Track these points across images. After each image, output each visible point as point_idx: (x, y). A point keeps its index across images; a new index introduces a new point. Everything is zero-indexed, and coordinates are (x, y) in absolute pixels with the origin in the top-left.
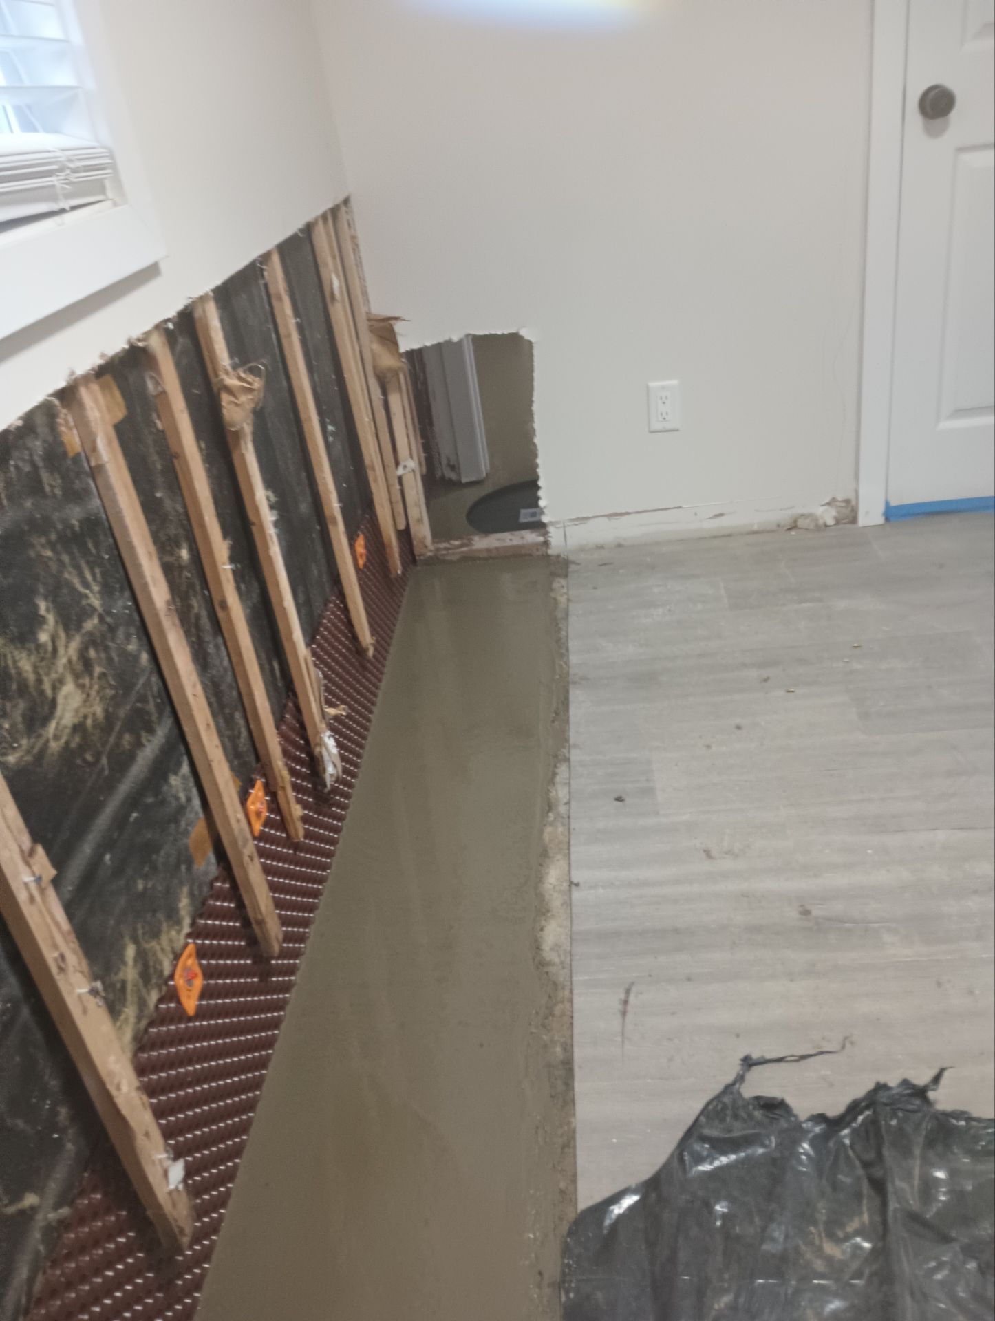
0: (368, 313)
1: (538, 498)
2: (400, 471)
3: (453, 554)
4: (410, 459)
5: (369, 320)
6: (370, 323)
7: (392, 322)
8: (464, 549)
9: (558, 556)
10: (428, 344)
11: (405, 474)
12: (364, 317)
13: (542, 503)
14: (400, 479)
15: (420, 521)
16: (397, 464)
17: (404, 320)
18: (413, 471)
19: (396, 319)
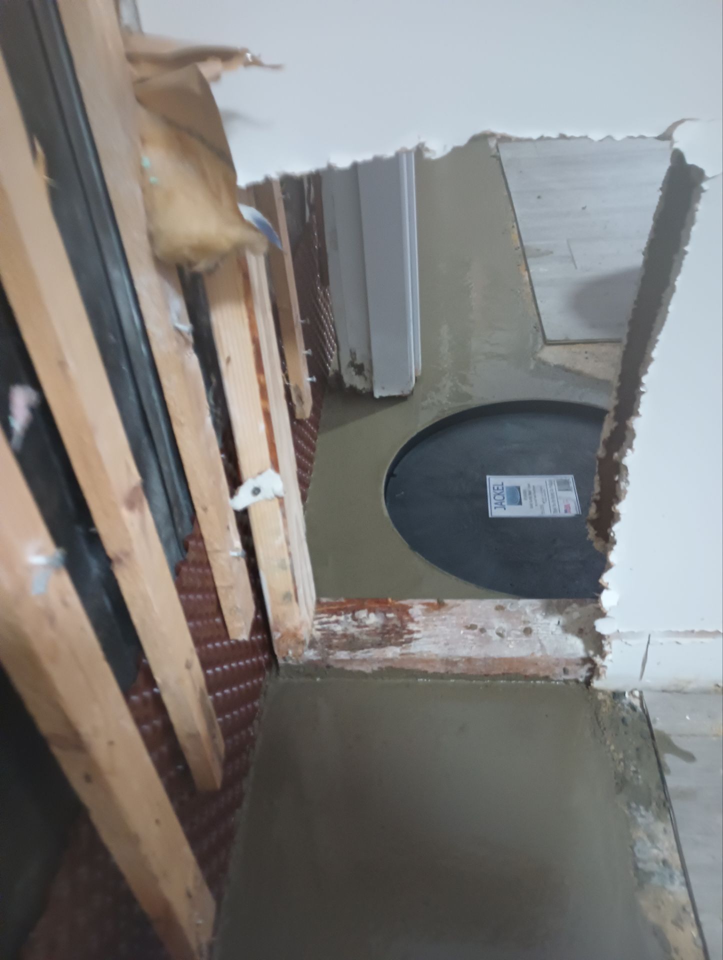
0: (126, 33)
1: (600, 589)
2: (243, 498)
3: (364, 660)
4: (271, 472)
5: (132, 58)
6: (137, 72)
7: (207, 69)
8: (392, 652)
9: (617, 695)
10: (343, 162)
11: (254, 504)
12: (114, 46)
13: (607, 599)
14: (243, 520)
15: (293, 596)
16: (235, 481)
17: (256, 62)
18: (281, 500)
19: (227, 56)
